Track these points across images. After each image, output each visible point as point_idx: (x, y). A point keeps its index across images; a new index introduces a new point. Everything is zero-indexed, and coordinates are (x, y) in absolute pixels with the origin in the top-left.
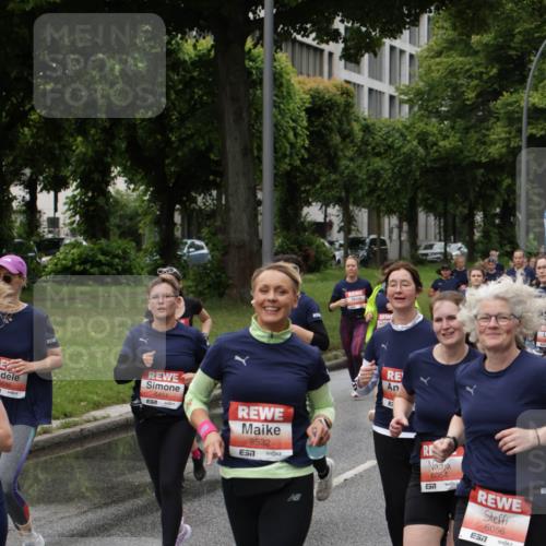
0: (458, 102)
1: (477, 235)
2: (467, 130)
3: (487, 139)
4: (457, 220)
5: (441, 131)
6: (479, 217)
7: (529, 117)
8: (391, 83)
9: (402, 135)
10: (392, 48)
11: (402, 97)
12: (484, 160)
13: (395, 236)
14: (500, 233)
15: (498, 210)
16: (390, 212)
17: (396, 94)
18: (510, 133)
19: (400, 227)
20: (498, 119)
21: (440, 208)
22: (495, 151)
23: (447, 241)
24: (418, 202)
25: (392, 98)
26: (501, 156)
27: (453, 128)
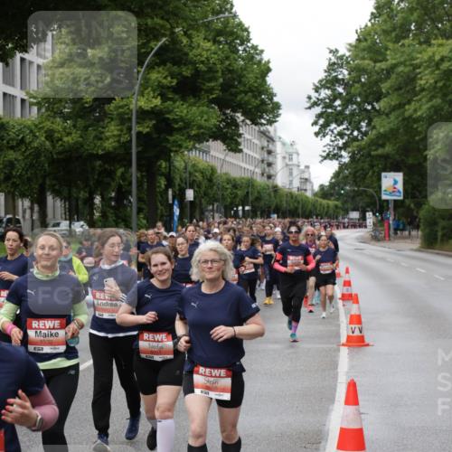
0: (78, 106)
1: (97, 214)
2: (86, 128)
3: (103, 136)
4: (80, 203)
5: (65, 128)
6: (98, 200)
7: (137, 118)
8: (21, 88)
9: (31, 131)
10: (22, 60)
11: (32, 100)
12: (100, 152)
13: (28, 216)
14: (115, 213)
15: (113, 194)
16: (23, 196)
17: (26, 98)
18: (121, 131)
19: (32, 209)
20: (112, 119)
21: (65, 192)
22: (109, 145)
23: (71, 220)
24: (47, 187)
25: (23, 101)
26: (115, 149)
27: (74, 126)
